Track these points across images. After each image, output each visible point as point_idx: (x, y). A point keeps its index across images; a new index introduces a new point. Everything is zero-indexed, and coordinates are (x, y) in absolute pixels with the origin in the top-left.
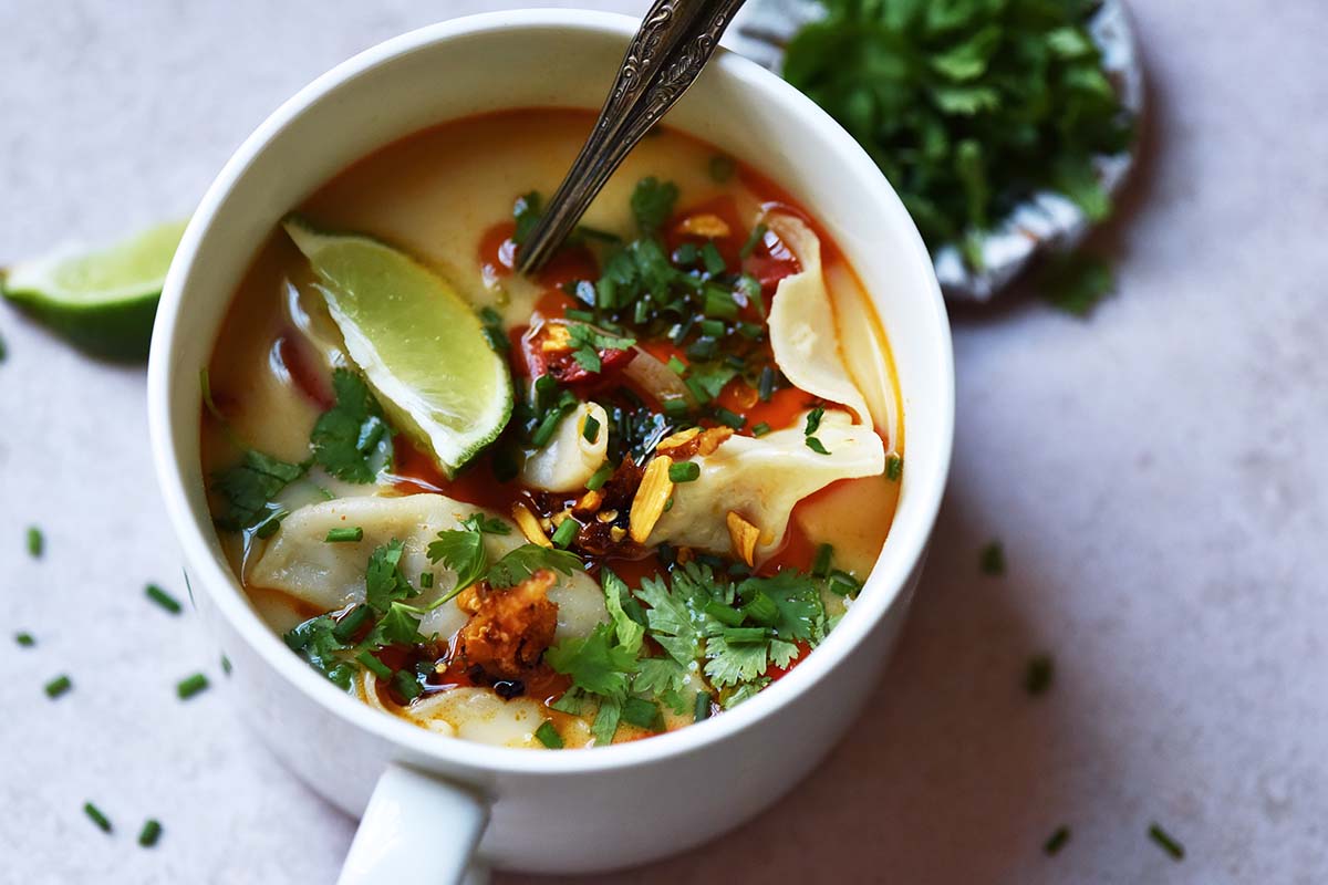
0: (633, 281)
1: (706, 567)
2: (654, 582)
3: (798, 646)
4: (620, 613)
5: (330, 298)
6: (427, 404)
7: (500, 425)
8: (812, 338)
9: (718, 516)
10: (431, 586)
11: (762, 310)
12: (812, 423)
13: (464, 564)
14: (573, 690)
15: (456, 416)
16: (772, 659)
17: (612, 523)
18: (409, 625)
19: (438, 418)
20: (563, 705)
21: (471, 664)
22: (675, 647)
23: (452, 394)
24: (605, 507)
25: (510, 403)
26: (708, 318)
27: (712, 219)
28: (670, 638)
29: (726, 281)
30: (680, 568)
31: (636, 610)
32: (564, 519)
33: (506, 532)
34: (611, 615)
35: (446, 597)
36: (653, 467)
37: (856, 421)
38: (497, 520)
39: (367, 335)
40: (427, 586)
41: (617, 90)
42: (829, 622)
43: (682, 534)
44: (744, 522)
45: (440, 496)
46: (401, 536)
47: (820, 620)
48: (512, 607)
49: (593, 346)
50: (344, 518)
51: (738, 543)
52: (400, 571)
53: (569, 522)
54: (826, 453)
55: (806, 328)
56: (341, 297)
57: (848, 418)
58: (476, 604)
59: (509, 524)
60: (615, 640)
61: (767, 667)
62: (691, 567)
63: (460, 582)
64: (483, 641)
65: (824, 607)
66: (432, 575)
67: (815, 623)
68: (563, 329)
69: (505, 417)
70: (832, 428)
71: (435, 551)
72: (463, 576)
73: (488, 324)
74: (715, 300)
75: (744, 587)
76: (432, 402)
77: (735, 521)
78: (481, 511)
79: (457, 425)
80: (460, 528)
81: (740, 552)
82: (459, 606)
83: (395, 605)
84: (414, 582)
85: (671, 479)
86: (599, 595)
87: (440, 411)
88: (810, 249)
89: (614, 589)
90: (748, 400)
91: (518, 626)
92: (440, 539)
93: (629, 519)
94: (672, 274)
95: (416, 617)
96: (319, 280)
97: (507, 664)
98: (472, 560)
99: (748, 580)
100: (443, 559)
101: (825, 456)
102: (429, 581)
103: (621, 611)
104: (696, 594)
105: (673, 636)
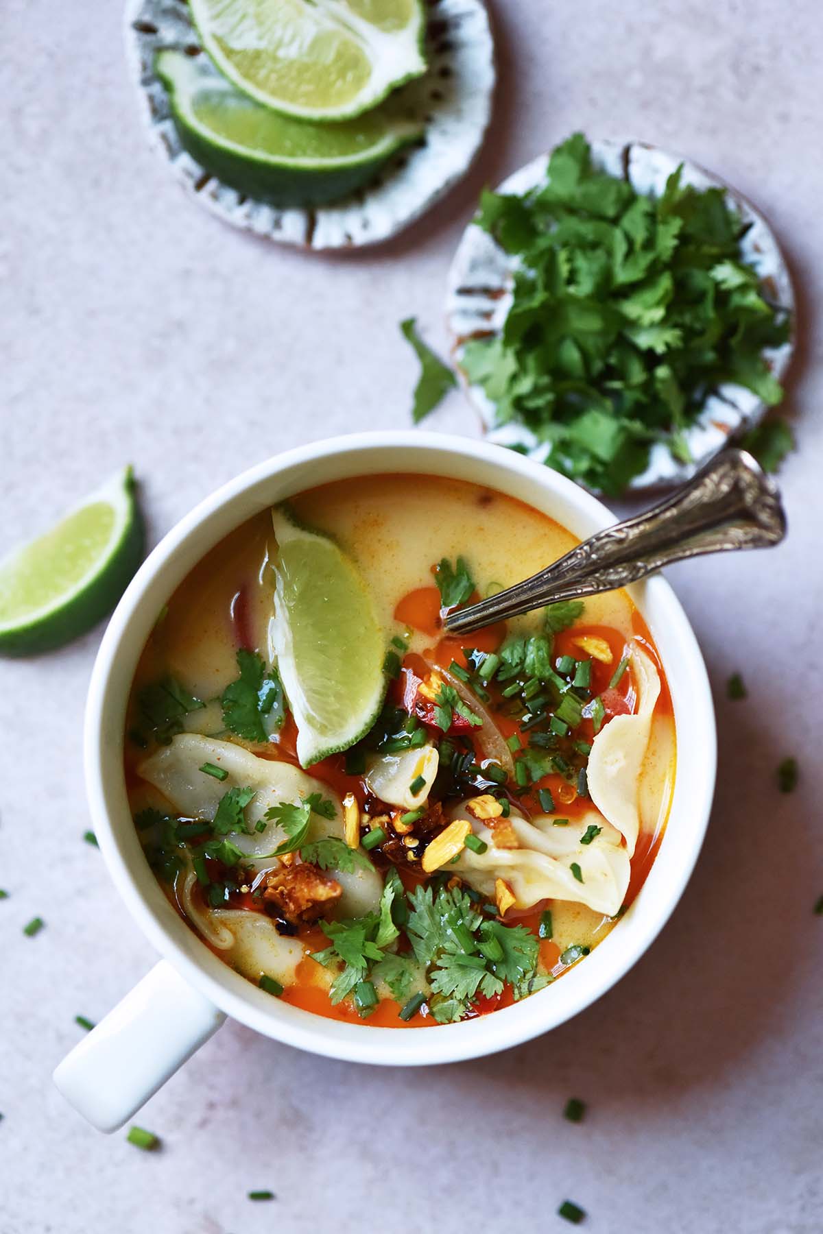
0: (517, 664)
1: (467, 897)
2: (425, 892)
3: (505, 985)
4: (387, 913)
5: (280, 585)
6: (307, 705)
7: (356, 739)
8: (622, 763)
9: (491, 875)
10: (262, 831)
12: (588, 836)
14: (330, 949)
15: (326, 724)
16: (482, 987)
17: (411, 849)
18: (232, 857)
19: (310, 720)
20: (320, 956)
22: (420, 949)
23: (332, 700)
24: (412, 834)
26: (555, 716)
28: (419, 939)
30: (449, 891)
32: (379, 824)
33: (330, 814)
34: (381, 910)
36: (456, 826)
37: (623, 845)
38: (331, 803)
40: (259, 830)
42: (535, 979)
43: (461, 872)
44: (507, 890)
46: (253, 791)
47: (529, 975)
48: (304, 891)
49: (453, 708)
50: (219, 759)
52: (245, 811)
53: (381, 830)
54: (582, 881)
56: (288, 586)
58: (287, 860)
61: (476, 992)
62: (456, 892)
64: (278, 896)
65: (536, 967)
66: (265, 824)
67: (525, 976)
68: (440, 682)
69: (363, 732)
71: (272, 812)
73: (392, 649)
74: (567, 706)
75: (486, 926)
76: (311, 706)
77: (501, 887)
79: (323, 730)
80: (297, 804)
81: (497, 902)
84: (251, 823)
85: (464, 843)
86: (378, 891)
87: (314, 715)
88: (652, 695)
89: (390, 894)
92: (279, 806)
93: (423, 852)
96: (279, 566)
98: (293, 838)
99: (492, 922)
100: (276, 819)
101: (579, 883)
102: (262, 828)
103: (389, 912)
104: (452, 913)
105: (422, 938)
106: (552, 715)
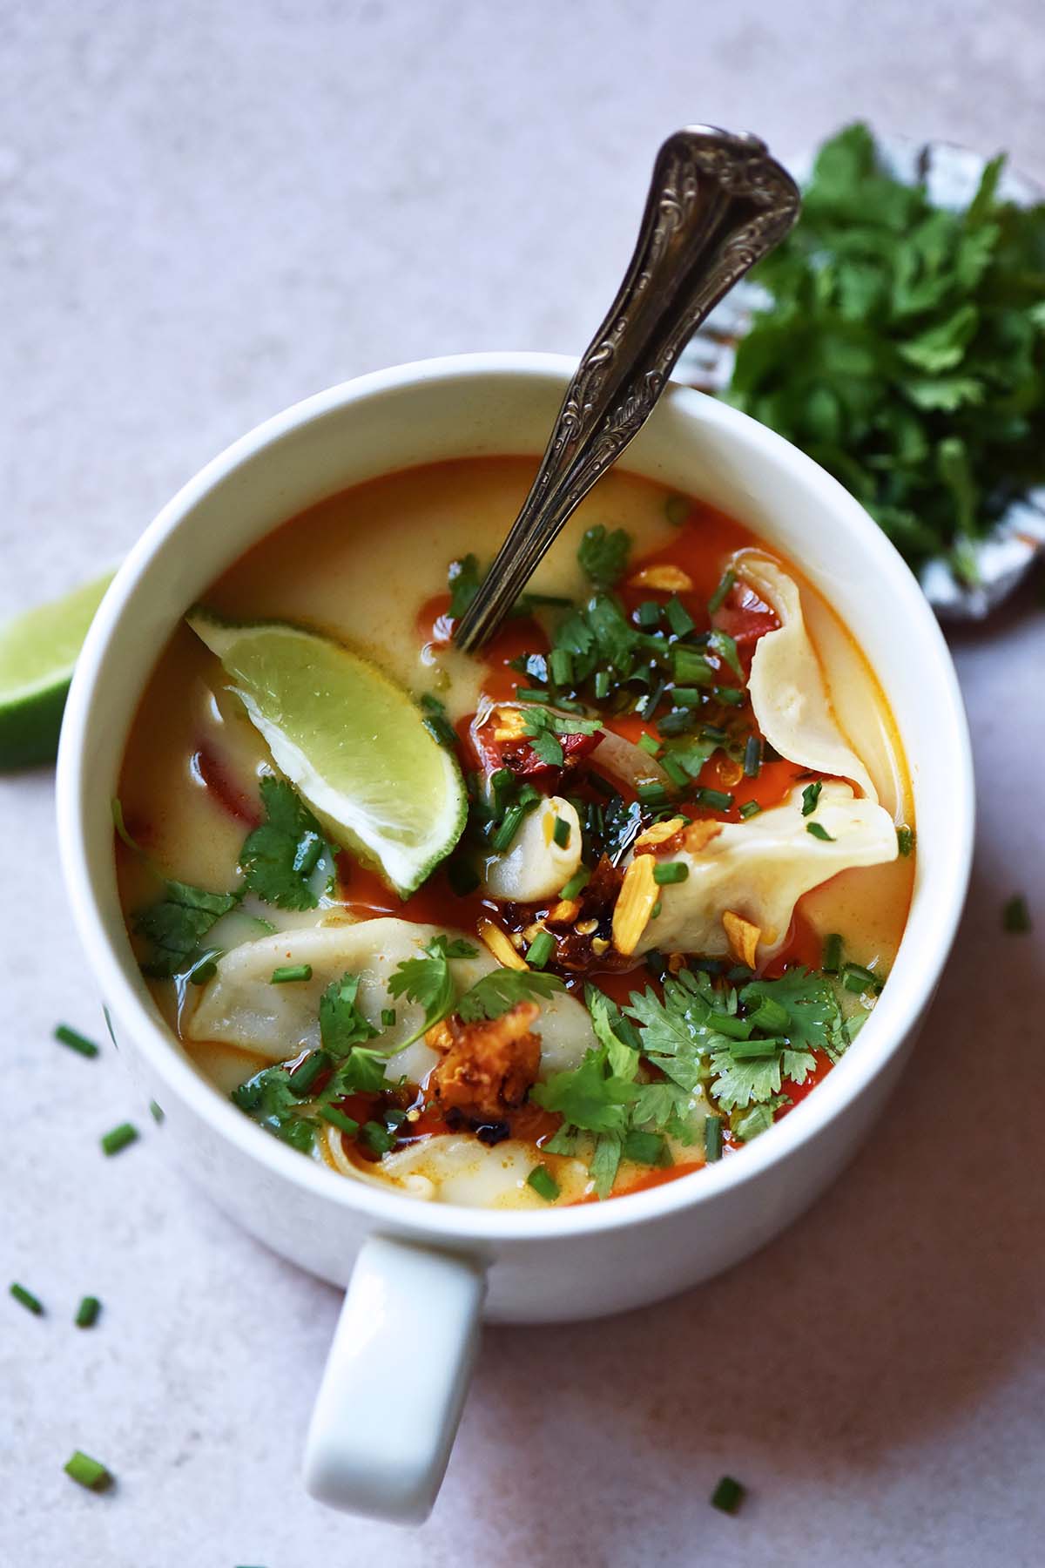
0: (590, 649)
1: (702, 974)
2: (645, 996)
3: (815, 1055)
4: (610, 1037)
5: (249, 702)
6: (372, 818)
7: (456, 833)
8: (800, 701)
9: (713, 917)
10: (394, 1024)
11: (740, 671)
12: (809, 802)
13: (431, 997)
14: (564, 1129)
15: (408, 829)
16: (786, 1073)
17: (592, 935)
18: (373, 1071)
19: (386, 833)
20: (555, 1146)
21: (447, 1109)
22: (673, 1068)
23: (398, 802)
24: (583, 916)
25: (464, 806)
26: (678, 686)
27: (672, 570)
28: (669, 1060)
29: (696, 640)
30: (674, 978)
31: (628, 1030)
32: (536, 933)
33: (472, 954)
34: (600, 1040)
35: (412, 1038)
36: (634, 869)
37: (858, 793)
38: (461, 941)
39: (296, 741)
40: (389, 1024)
41: (557, 440)
42: (848, 1025)
43: (672, 939)
44: (743, 923)
45: (394, 921)
46: (354, 970)
47: (837, 1024)
48: (491, 1047)
49: (552, 732)
50: (289, 955)
51: (736, 942)
52: (357, 1009)
53: (543, 938)
54: (830, 839)
55: (791, 691)
56: (262, 699)
57: (849, 790)
58: (447, 1041)
59: (477, 945)
60: (607, 1070)
61: (782, 1082)
62: (685, 975)
63: (428, 1021)
64: (460, 1084)
65: (840, 1008)
66: (394, 1011)
67: (831, 1028)
68: (516, 715)
69: (460, 823)
70: (833, 807)
71: (396, 985)
72: (431, 1012)
73: (432, 714)
74: (686, 664)
75: (747, 992)
76: (376, 815)
77: (733, 922)
78: (443, 932)
79: (409, 839)
80: (421, 956)
81: (740, 955)
82: (428, 1044)
83: (356, 1051)
84: (375, 1020)
85: (657, 882)
86: (585, 1018)
87: (388, 824)
88: (789, 597)
89: (601, 1008)
90: (732, 776)
91: (500, 1066)
92: (399, 971)
93: (611, 928)
94: (634, 637)
95: (381, 1062)
96: (233, 682)
97: (488, 1106)
98: (439, 993)
99: (751, 985)
100: (405, 993)
101: (830, 843)
102: (391, 1018)
103: (611, 1034)
104: (694, 1006)
105: (672, 1056)
106: (670, 686)
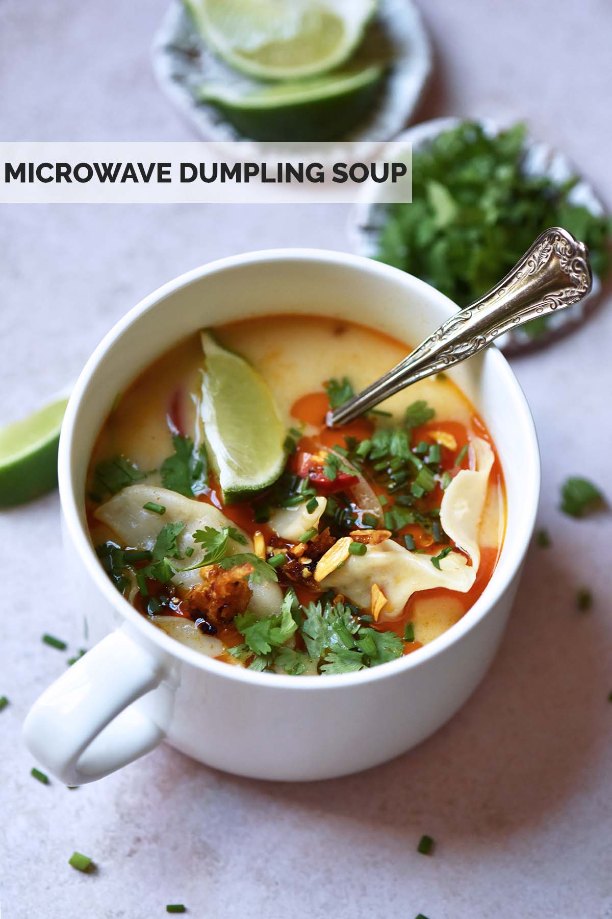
0: (384, 449)
1: (348, 609)
2: (316, 605)
5: (206, 380)
6: (227, 454)
8: (466, 510)
9: (366, 582)
10: (190, 556)
12: (443, 554)
13: (212, 550)
14: (243, 645)
15: (241, 468)
17: (305, 566)
18: (168, 574)
19: (229, 463)
20: (233, 651)
21: (193, 607)
22: (311, 645)
23: (246, 457)
24: (305, 554)
25: (276, 477)
27: (450, 437)
28: (311, 640)
30: (334, 604)
31: (299, 615)
32: (281, 553)
33: (244, 543)
34: (282, 611)
35: (193, 566)
36: (342, 541)
37: (469, 563)
38: (243, 537)
40: (188, 555)
41: (424, 345)
43: (345, 587)
44: (381, 594)
45: (219, 511)
46: (184, 521)
48: (224, 579)
49: (337, 468)
50: (158, 499)
51: (373, 604)
52: (178, 539)
53: (281, 556)
54: (439, 568)
55: (465, 503)
56: (212, 384)
57: (466, 560)
58: (209, 574)
59: (248, 540)
60: (279, 625)
62: (340, 606)
63: (205, 560)
64: (203, 595)
66: (193, 550)
70: (451, 561)
71: (199, 536)
72: (207, 558)
73: (291, 436)
74: (424, 477)
75: (363, 630)
76: (230, 454)
77: (375, 590)
78: (235, 526)
79: (239, 472)
80: (218, 529)
81: (372, 610)
82: (201, 572)
83: (165, 559)
84: (184, 549)
85: (349, 551)
86: (280, 600)
87: (233, 460)
88: (487, 463)
89: (290, 600)
91: (224, 593)
92: (205, 530)
93: (316, 566)
94: (408, 455)
95: (173, 570)
96: (206, 369)
97: (212, 613)
98: (215, 551)
99: (368, 628)
100: (202, 543)
101: (438, 570)
102: (191, 553)
103: (289, 612)
104: (337, 622)
105: (313, 639)
106: (412, 483)
